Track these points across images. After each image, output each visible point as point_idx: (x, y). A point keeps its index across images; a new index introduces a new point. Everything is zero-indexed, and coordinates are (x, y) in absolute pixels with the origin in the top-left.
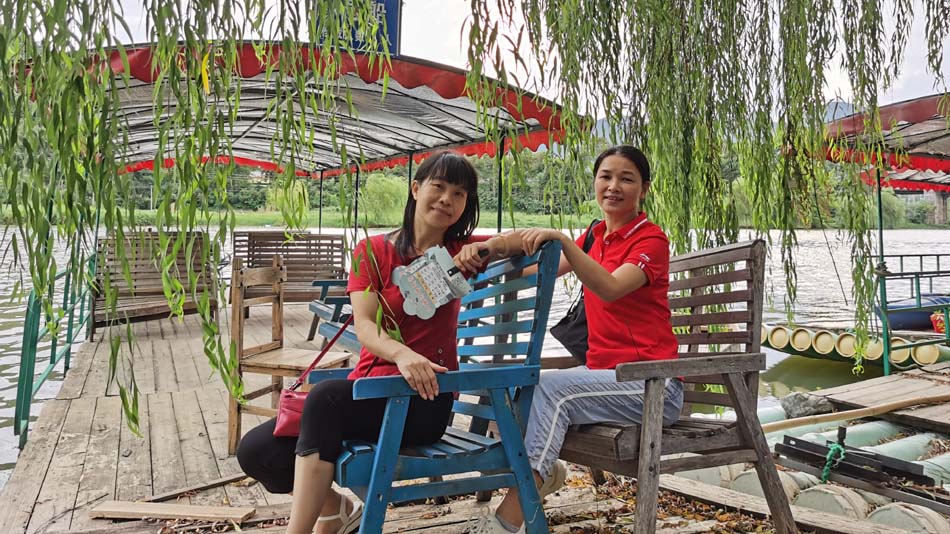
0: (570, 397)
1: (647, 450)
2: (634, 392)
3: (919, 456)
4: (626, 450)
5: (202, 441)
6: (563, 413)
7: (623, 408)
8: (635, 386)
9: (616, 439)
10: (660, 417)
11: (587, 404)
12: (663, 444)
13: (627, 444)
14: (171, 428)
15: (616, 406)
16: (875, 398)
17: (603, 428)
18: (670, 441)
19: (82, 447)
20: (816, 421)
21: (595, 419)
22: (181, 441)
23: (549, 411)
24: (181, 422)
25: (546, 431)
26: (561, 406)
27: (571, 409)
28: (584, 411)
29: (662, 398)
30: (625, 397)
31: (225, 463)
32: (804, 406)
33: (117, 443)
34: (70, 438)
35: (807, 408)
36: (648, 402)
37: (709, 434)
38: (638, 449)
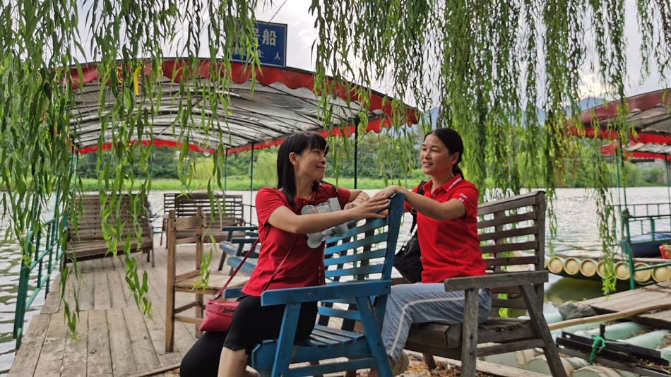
0: (412, 303)
1: (468, 340)
2: (457, 299)
3: (657, 345)
4: (453, 341)
5: (146, 342)
6: (408, 315)
7: (449, 310)
8: (457, 294)
9: (446, 333)
10: (476, 316)
11: (425, 309)
12: (479, 336)
13: (454, 336)
14: (123, 333)
15: (445, 310)
16: (624, 306)
17: (436, 325)
18: (484, 333)
19: (61, 347)
20: (584, 322)
21: (430, 319)
22: (131, 342)
23: (397, 314)
24: (131, 329)
25: (396, 328)
26: (406, 310)
27: (413, 312)
28: (422, 313)
29: (477, 303)
30: (451, 303)
31: (163, 357)
32: (575, 312)
33: (85, 344)
34: (52, 341)
35: (577, 313)
36: (467, 306)
37: (511, 329)
38: (461, 339)
